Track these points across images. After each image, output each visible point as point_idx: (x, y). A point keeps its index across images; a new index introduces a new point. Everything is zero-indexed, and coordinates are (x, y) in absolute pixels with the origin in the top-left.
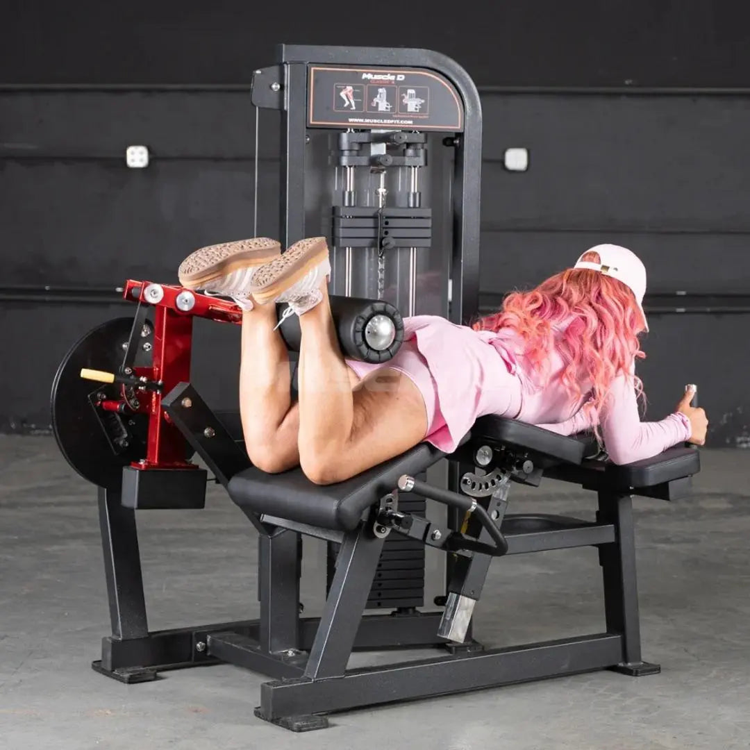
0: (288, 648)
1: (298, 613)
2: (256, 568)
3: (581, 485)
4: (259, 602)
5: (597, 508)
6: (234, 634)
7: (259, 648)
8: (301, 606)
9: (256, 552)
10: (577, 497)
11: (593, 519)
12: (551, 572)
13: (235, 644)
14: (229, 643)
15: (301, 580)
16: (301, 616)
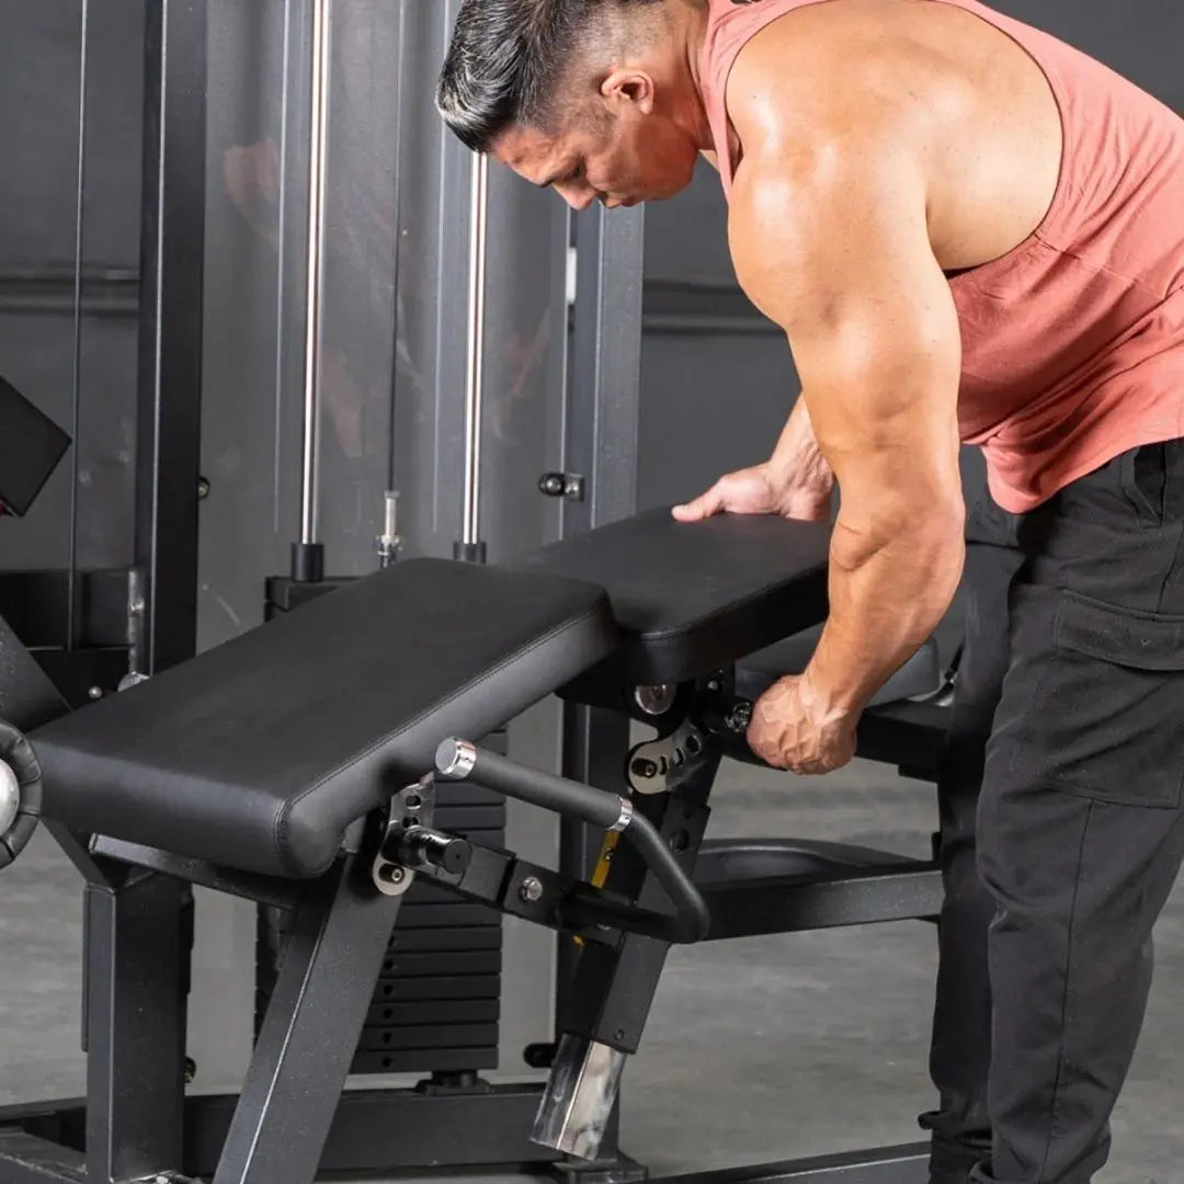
0: (157, 1170)
1: (182, 1082)
2: (78, 968)
3: (895, 767)
4: (85, 1055)
5: (934, 825)
6: (23, 1134)
7: (83, 1169)
8: (189, 1066)
9: (77, 931)
10: (886, 796)
11: (925, 853)
12: (822, 986)
13: (24, 1158)
14: (10, 1158)
15: (191, 998)
16: (191, 1090)
